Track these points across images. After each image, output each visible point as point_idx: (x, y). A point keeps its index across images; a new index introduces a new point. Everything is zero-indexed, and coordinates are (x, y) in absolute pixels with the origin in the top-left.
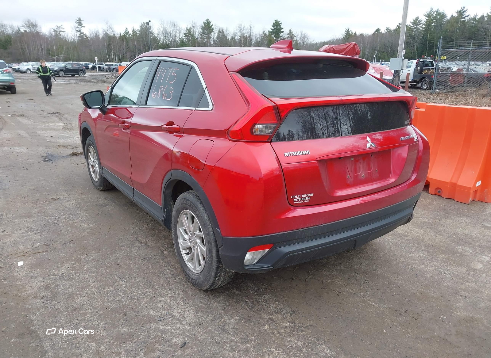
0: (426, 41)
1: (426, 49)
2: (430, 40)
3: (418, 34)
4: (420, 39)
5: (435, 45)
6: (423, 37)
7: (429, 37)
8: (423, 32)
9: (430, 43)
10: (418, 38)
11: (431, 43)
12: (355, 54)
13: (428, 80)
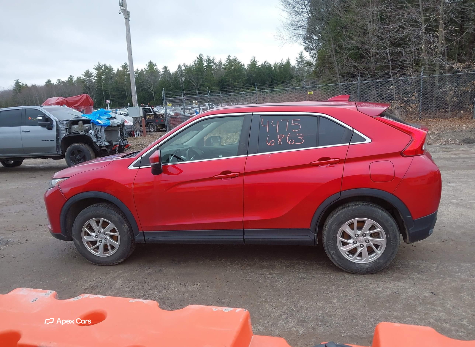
0: (102, 91)
1: (103, 99)
2: (105, 91)
3: (92, 85)
4: (95, 89)
5: (110, 94)
6: (97, 88)
7: (103, 88)
8: (96, 84)
9: (105, 93)
10: (93, 89)
11: (107, 93)
12: (89, 105)
13: (153, 124)
